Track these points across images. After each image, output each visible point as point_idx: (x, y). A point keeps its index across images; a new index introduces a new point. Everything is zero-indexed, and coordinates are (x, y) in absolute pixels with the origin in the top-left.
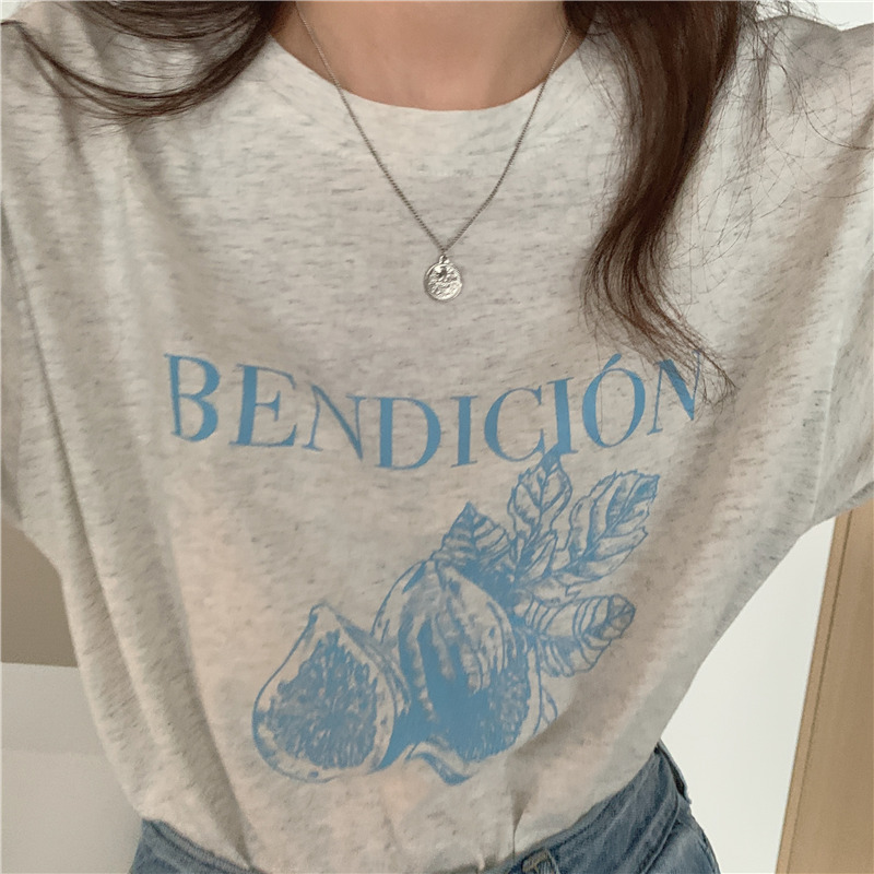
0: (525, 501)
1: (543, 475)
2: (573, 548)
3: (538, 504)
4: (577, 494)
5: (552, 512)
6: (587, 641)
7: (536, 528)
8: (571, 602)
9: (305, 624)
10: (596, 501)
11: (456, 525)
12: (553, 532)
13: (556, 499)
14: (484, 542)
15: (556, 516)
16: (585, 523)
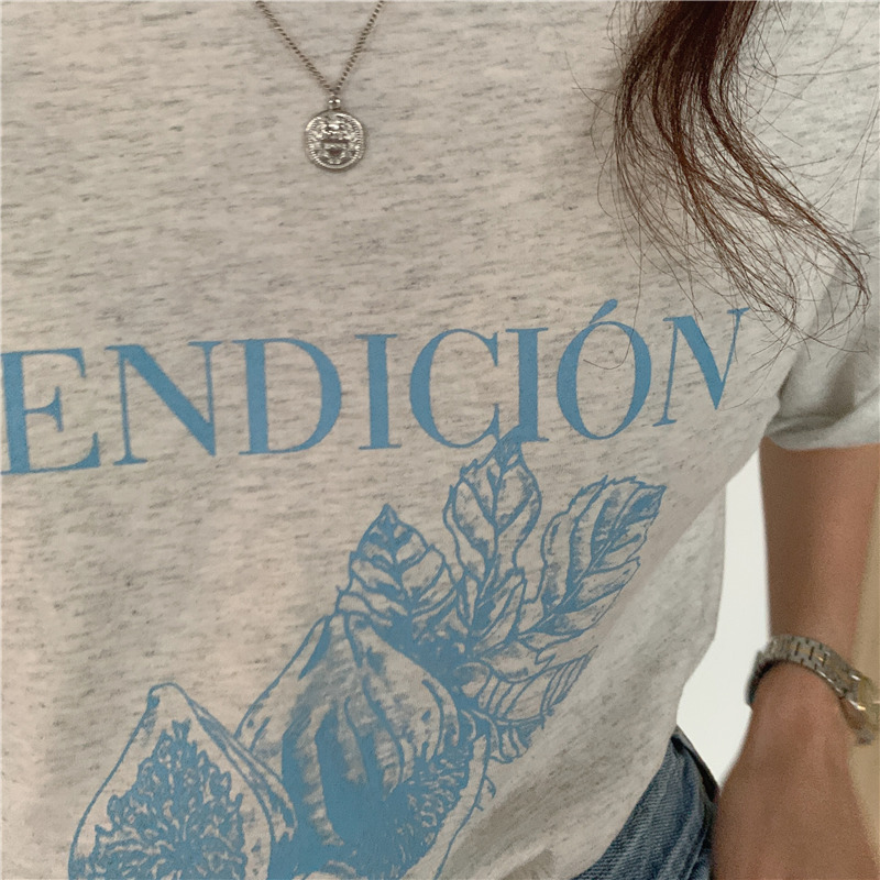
0: (473, 508)
1: (496, 471)
3: (490, 516)
4: (550, 506)
5: (513, 533)
7: (492, 562)
8: (542, 672)
10: (577, 520)
11: (368, 537)
12: (520, 571)
13: (518, 511)
14: (414, 578)
15: (520, 543)
16: (563, 553)
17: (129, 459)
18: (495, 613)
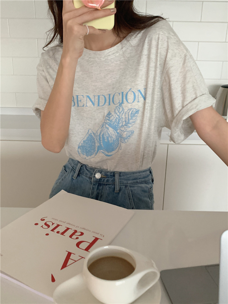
2: (126, 122)
4: (125, 111)
6: (128, 138)
8: (125, 131)
9: (87, 131)
11: (107, 114)
16: (127, 116)
17: (87, 106)
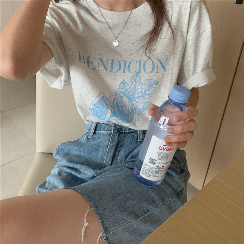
0: (133, 81)
1: (136, 76)
2: (142, 92)
3: (135, 82)
4: (142, 81)
5: (138, 84)
7: (135, 87)
8: (142, 103)
10: (145, 83)
11: (121, 83)
12: (138, 88)
13: (138, 81)
14: (126, 88)
15: (138, 85)
16: (144, 88)
17: (98, 70)
18: (136, 93)
